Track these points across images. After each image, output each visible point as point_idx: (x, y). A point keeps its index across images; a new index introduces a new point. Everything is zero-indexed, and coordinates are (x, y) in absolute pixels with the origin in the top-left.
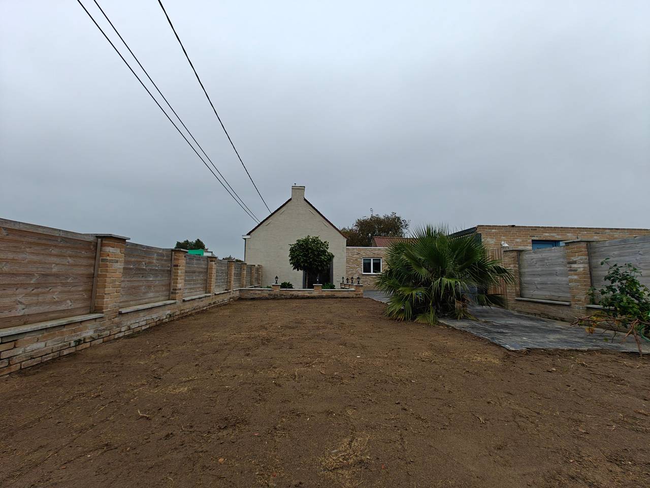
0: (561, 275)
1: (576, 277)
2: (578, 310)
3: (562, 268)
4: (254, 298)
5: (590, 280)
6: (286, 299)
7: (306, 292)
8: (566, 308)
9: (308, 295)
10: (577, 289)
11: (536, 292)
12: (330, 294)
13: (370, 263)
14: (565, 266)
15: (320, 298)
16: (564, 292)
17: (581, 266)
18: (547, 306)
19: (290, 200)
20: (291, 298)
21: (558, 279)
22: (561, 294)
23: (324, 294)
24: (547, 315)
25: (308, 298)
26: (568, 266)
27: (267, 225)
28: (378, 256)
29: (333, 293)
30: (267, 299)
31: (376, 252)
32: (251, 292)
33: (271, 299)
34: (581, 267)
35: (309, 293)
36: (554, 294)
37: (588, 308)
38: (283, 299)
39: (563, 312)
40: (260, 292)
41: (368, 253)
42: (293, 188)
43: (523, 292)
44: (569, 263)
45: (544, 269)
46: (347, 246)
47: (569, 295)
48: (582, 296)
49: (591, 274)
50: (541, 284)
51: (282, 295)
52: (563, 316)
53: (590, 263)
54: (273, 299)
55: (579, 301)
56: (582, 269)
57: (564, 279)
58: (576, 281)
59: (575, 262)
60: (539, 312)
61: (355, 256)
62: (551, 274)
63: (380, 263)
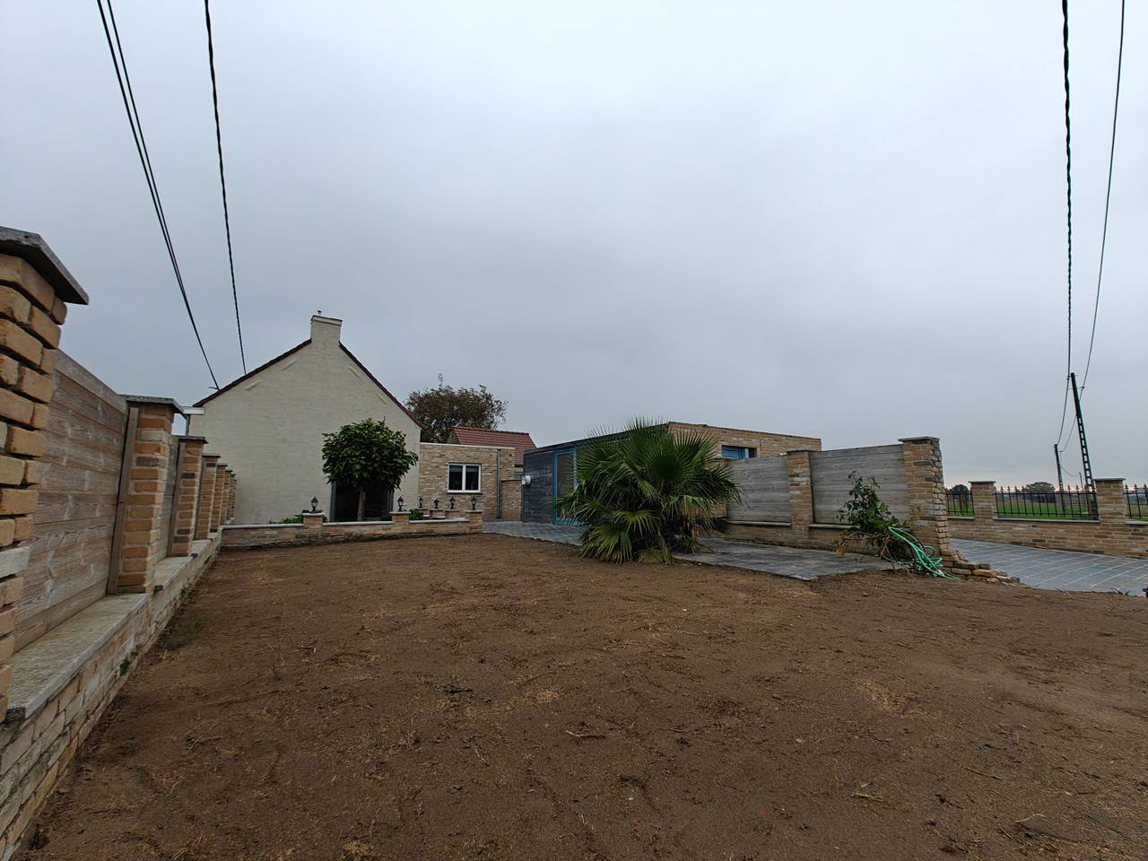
0: (779, 490)
1: (798, 493)
2: (799, 532)
3: (779, 482)
4: (260, 547)
5: (810, 495)
6: (337, 542)
7: (380, 527)
8: (785, 530)
9: (384, 533)
10: (800, 506)
11: (750, 513)
12: (425, 528)
13: (461, 473)
14: (784, 479)
15: (407, 537)
16: (781, 511)
17: (804, 479)
18: (764, 529)
19: (309, 342)
20: (347, 541)
21: (774, 495)
22: (778, 514)
23: (414, 530)
24: (763, 540)
25: (382, 538)
26: (790, 479)
27: (248, 390)
28: (476, 461)
29: (430, 528)
30: (292, 545)
31: (472, 454)
32: (253, 533)
33: (303, 545)
34: (804, 481)
35: (384, 529)
36: (769, 513)
37: (811, 528)
38: (330, 544)
39: (783, 536)
40: (275, 532)
41: (459, 455)
42: (316, 318)
43: (730, 513)
44: (792, 476)
45: (758, 483)
46: (421, 441)
47: (788, 514)
48: (806, 515)
49: (812, 488)
50: (754, 502)
51: (328, 535)
52: (782, 539)
53: (811, 477)
54: (308, 545)
55: (801, 520)
56: (805, 483)
57: (782, 495)
58: (798, 497)
59: (797, 475)
60: (753, 538)
61: (435, 460)
62: (766, 490)
63: (478, 473)
